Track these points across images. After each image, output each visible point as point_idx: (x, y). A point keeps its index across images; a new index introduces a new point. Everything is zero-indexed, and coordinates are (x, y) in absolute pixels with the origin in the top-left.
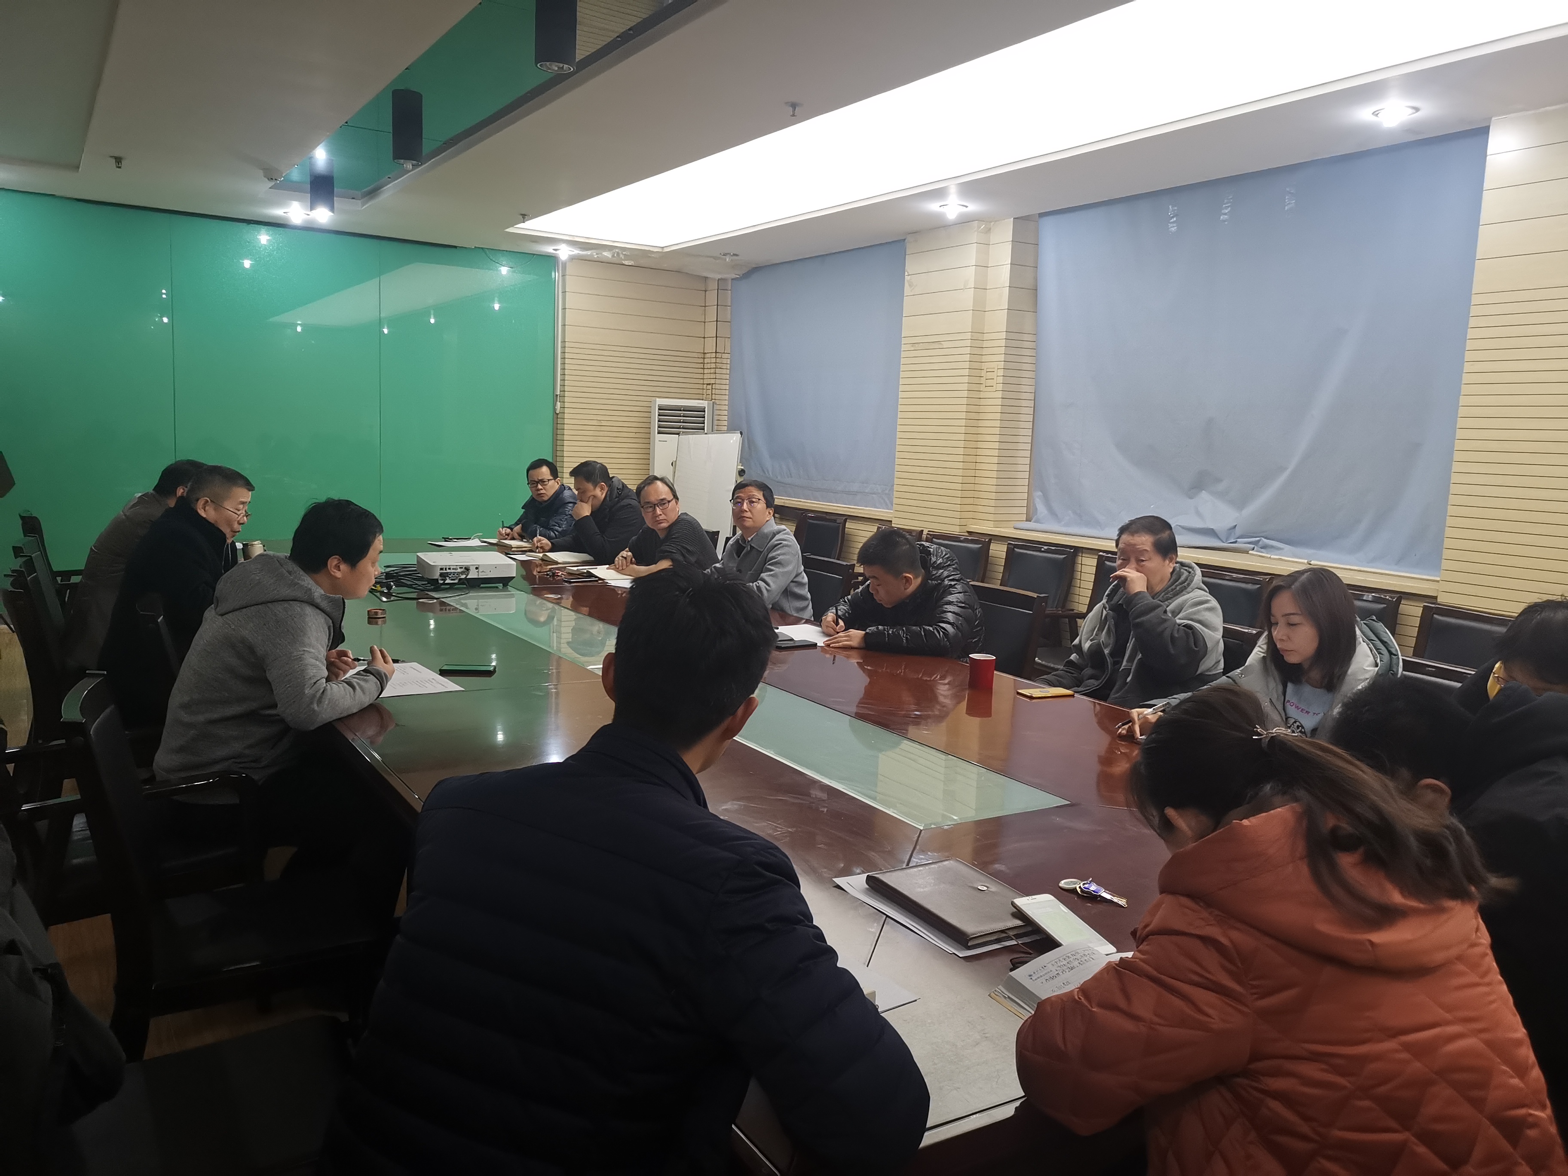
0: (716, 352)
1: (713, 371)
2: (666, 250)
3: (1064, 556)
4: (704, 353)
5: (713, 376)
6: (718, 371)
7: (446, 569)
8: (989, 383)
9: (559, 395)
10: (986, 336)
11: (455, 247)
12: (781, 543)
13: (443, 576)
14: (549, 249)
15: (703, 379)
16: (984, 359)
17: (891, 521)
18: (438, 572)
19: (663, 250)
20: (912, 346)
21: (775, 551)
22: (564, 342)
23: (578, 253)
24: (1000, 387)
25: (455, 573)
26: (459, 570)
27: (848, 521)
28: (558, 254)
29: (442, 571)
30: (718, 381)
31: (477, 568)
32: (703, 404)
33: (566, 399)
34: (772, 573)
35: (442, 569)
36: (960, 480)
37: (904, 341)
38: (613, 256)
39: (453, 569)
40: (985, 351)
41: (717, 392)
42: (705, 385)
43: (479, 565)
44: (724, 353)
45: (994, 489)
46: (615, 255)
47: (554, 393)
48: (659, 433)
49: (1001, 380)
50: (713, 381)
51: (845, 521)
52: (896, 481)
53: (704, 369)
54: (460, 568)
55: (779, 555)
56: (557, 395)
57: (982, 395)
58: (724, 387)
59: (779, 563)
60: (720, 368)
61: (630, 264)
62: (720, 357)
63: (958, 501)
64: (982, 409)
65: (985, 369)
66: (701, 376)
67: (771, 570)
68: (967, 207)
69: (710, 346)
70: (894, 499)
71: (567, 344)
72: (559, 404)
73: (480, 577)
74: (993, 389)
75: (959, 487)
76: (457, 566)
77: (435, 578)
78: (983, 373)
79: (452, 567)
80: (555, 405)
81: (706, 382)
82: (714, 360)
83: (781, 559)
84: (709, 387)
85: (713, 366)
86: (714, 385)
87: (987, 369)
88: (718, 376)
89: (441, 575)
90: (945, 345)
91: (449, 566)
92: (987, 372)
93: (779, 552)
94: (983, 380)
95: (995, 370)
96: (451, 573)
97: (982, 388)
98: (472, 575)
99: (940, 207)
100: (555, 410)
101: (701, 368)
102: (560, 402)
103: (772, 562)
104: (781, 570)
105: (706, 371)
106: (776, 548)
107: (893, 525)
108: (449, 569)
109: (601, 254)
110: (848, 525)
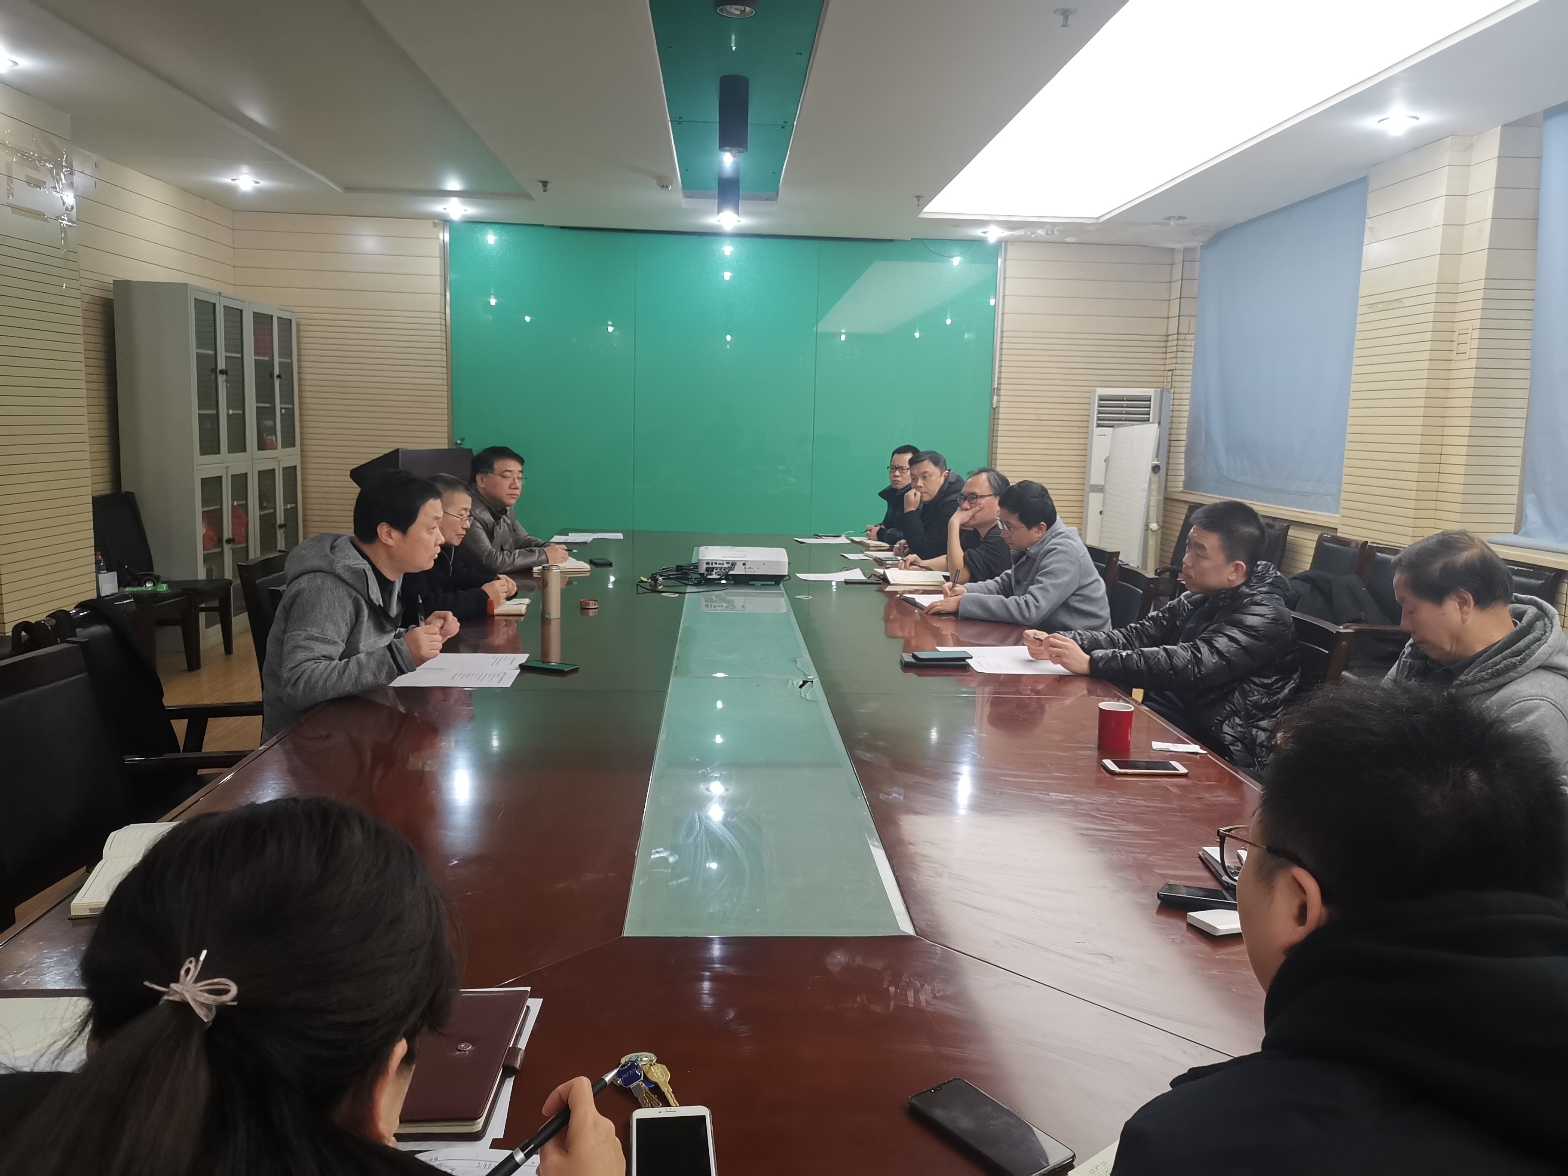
0: (1178, 333)
1: (1174, 355)
2: (1101, 220)
3: (1540, 582)
4: (1167, 336)
5: (1174, 361)
6: (1179, 354)
7: (712, 564)
8: (1462, 348)
9: (997, 388)
10: (1462, 287)
11: (892, 240)
12: (1055, 549)
13: (710, 570)
14: (978, 232)
15: (1165, 365)
16: (1458, 317)
17: (1336, 529)
18: (705, 566)
19: (1098, 220)
20: (1370, 308)
21: (1048, 559)
22: (1002, 331)
23: (1011, 235)
24: (1474, 354)
25: (722, 568)
26: (726, 566)
27: (1291, 527)
28: (987, 237)
29: (708, 566)
30: (1178, 367)
31: (744, 564)
32: (1148, 392)
33: (1002, 393)
34: (1041, 585)
35: (708, 563)
36: (1414, 476)
37: (1361, 302)
38: (1047, 233)
39: (719, 564)
40: (1460, 307)
41: (1178, 378)
42: (1166, 372)
43: (745, 561)
44: (1188, 334)
45: (1460, 489)
46: (1049, 233)
47: (991, 386)
48: (1099, 426)
49: (1475, 344)
50: (1173, 367)
51: (1288, 528)
52: (1345, 479)
53: (1166, 353)
54: (727, 563)
55: (1051, 563)
56: (995, 389)
57: (1454, 365)
58: (1186, 373)
59: (1051, 573)
60: (1183, 351)
61: (1073, 241)
62: (1183, 338)
63: (1412, 504)
64: (1453, 384)
65: (1458, 331)
66: (1162, 362)
67: (1041, 582)
68: (1417, 118)
69: (1173, 329)
70: (1342, 501)
71: (1005, 334)
72: (995, 398)
73: (747, 573)
74: (1466, 356)
75: (1414, 486)
76: (723, 560)
77: (702, 572)
78: (1455, 337)
79: (718, 562)
80: (992, 399)
81: (1168, 367)
82: (1175, 343)
83: (1054, 568)
84: (1170, 373)
85: (1174, 349)
86: (1174, 371)
87: (1460, 330)
88: (1179, 361)
89: (707, 569)
90: (1407, 303)
91: (716, 560)
92: (1459, 334)
93: (1051, 560)
94: (1454, 346)
95: (1470, 331)
96: (718, 568)
97: (1453, 356)
98: (738, 571)
99: (1379, 122)
100: (992, 404)
101: (1163, 353)
102: (997, 395)
103: (1044, 572)
104: (1053, 581)
105: (1168, 355)
106: (1051, 553)
107: (1339, 534)
108: (716, 563)
109: (1036, 232)
110: (1291, 532)
